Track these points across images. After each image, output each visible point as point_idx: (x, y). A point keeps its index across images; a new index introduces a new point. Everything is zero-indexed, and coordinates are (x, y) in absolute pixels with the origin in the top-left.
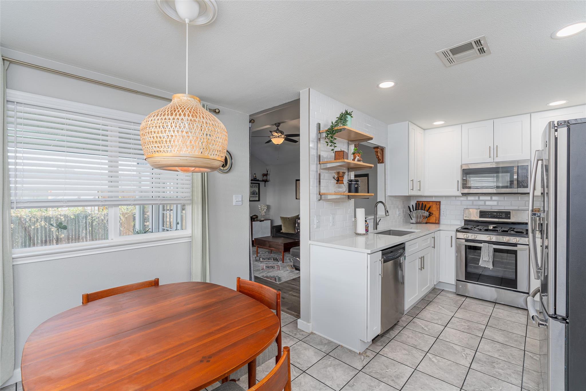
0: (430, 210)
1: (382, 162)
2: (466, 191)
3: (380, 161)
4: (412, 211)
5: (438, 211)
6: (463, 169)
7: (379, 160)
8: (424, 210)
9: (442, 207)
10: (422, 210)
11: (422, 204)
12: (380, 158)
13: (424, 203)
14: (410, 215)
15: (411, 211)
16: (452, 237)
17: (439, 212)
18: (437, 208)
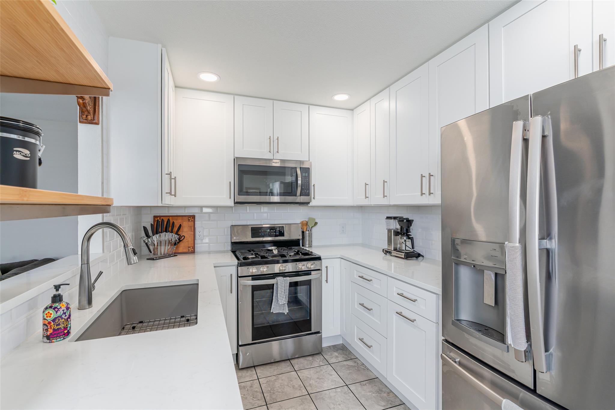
0: (180, 233)
1: (94, 121)
2: (243, 198)
3: (89, 118)
4: (150, 237)
5: (192, 231)
6: (239, 165)
7: (86, 113)
8: (172, 232)
9: (198, 224)
10: (169, 231)
11: (169, 221)
12: (88, 108)
13: (171, 218)
14: (146, 244)
15: (148, 236)
16: (231, 275)
17: (193, 233)
18: (191, 227)
